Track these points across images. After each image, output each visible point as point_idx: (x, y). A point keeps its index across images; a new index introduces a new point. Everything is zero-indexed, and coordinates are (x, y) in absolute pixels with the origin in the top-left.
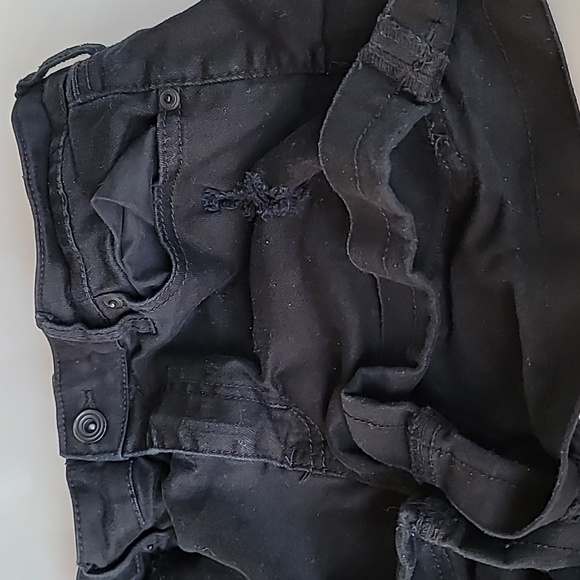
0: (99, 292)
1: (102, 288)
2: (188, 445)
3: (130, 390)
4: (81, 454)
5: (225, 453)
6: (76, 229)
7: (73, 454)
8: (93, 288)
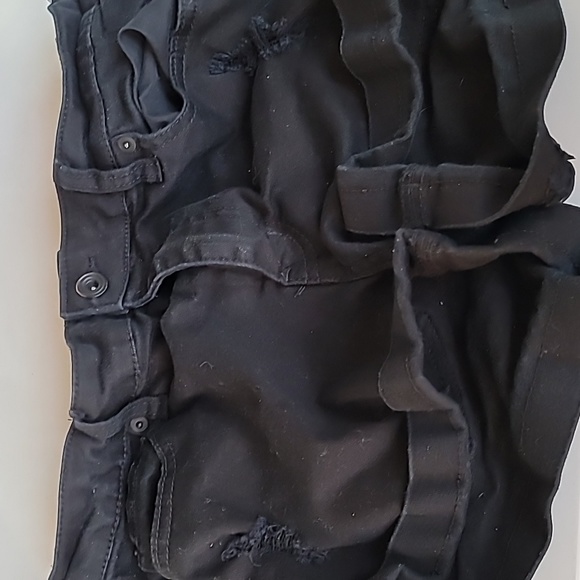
0: (115, 132)
1: (118, 128)
2: (191, 257)
3: (131, 258)
4: (82, 309)
5: (227, 259)
6: (100, 75)
7: (73, 311)
8: (110, 128)
